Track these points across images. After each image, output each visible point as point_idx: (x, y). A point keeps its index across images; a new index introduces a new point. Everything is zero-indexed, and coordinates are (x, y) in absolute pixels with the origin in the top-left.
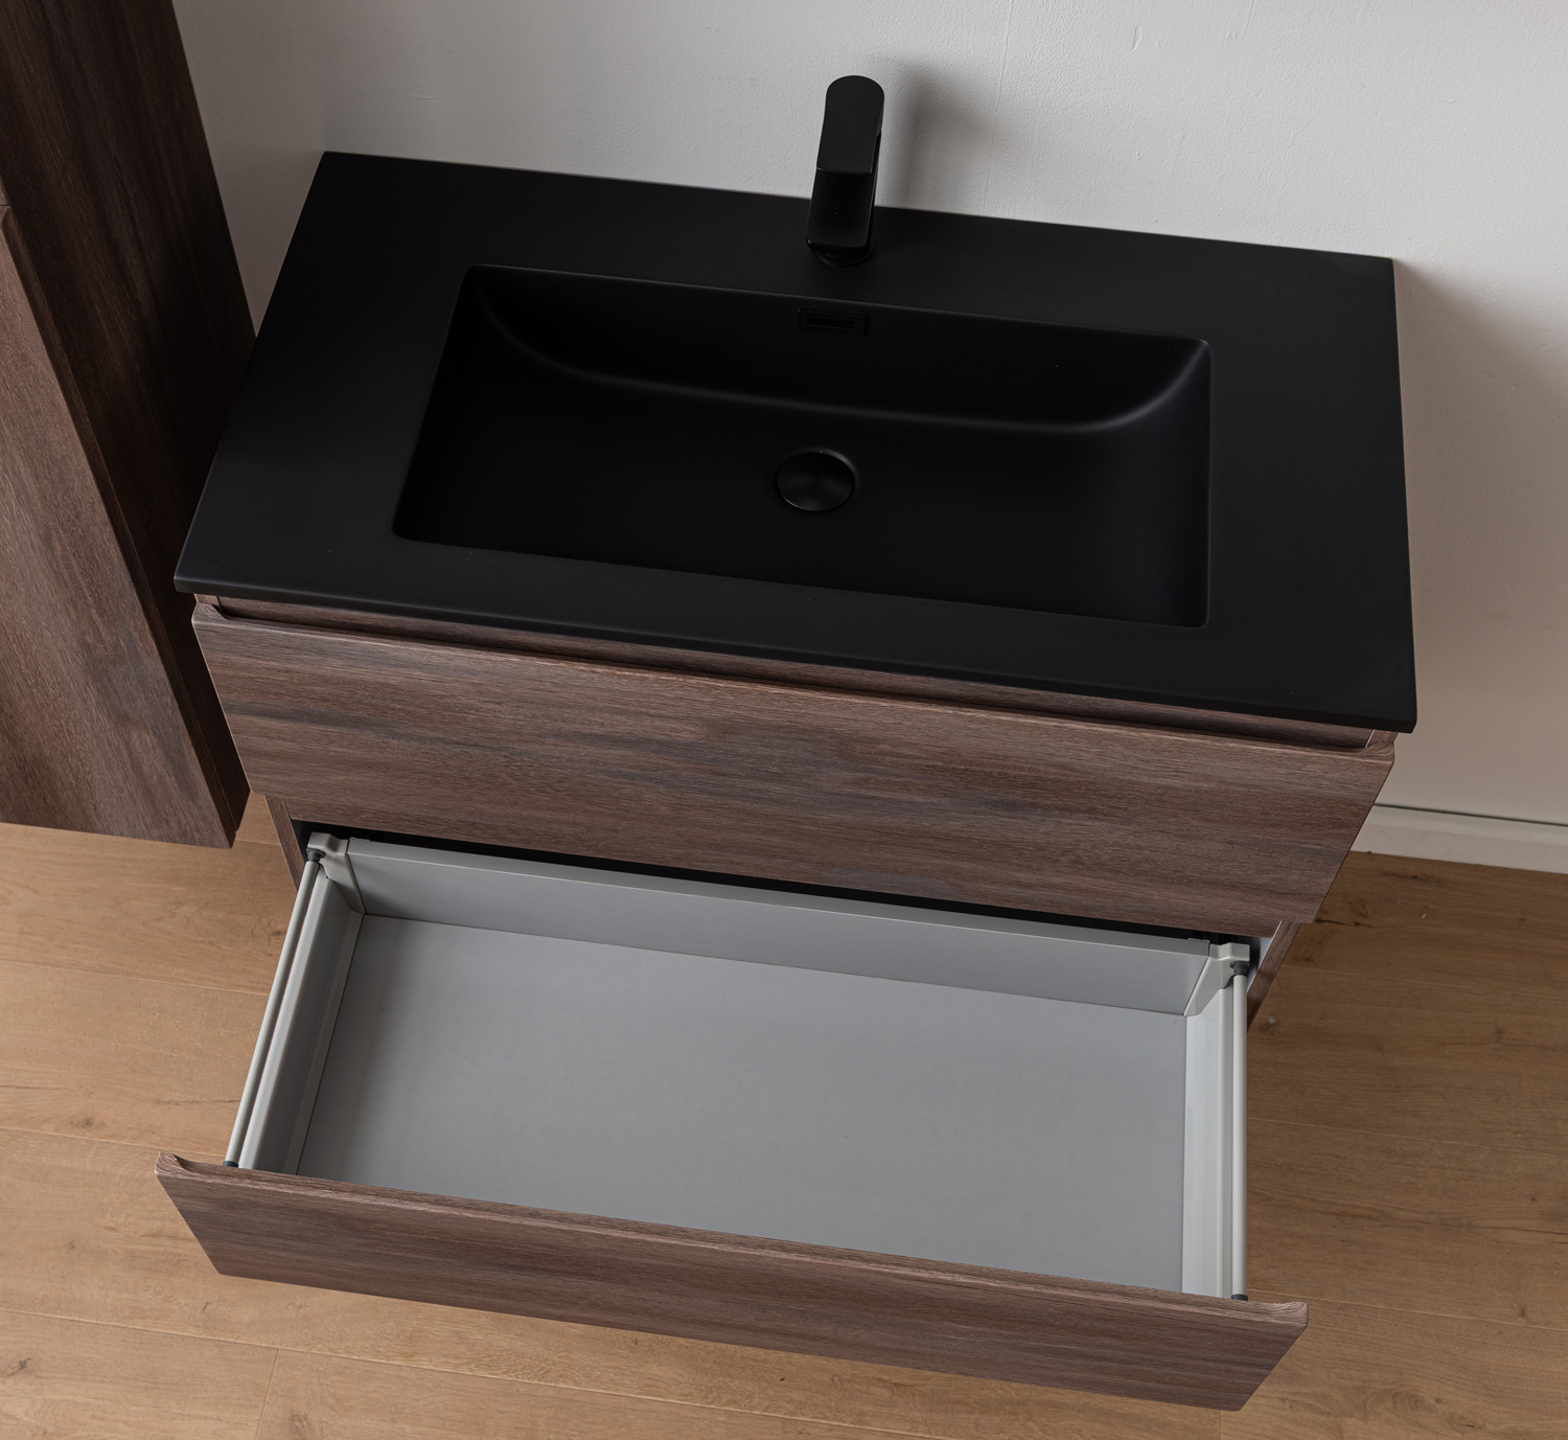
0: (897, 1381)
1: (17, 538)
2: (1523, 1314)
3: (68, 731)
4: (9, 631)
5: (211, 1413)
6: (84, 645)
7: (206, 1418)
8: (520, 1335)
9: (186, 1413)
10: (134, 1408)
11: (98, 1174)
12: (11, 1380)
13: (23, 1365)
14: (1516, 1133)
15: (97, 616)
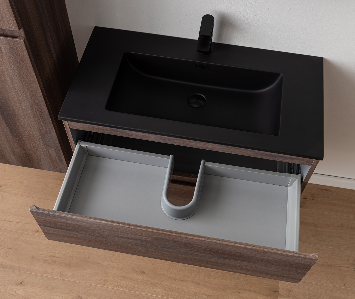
0: (209, 294)
1: (26, 106)
2: (345, 285)
3: (36, 148)
4: (24, 126)
5: (61, 295)
6: (40, 130)
7: (60, 296)
8: (128, 281)
9: (56, 295)
10: (44, 293)
11: (39, 242)
12: (18, 286)
13: (21, 283)
14: (345, 246)
15: (42, 124)
